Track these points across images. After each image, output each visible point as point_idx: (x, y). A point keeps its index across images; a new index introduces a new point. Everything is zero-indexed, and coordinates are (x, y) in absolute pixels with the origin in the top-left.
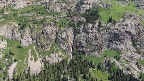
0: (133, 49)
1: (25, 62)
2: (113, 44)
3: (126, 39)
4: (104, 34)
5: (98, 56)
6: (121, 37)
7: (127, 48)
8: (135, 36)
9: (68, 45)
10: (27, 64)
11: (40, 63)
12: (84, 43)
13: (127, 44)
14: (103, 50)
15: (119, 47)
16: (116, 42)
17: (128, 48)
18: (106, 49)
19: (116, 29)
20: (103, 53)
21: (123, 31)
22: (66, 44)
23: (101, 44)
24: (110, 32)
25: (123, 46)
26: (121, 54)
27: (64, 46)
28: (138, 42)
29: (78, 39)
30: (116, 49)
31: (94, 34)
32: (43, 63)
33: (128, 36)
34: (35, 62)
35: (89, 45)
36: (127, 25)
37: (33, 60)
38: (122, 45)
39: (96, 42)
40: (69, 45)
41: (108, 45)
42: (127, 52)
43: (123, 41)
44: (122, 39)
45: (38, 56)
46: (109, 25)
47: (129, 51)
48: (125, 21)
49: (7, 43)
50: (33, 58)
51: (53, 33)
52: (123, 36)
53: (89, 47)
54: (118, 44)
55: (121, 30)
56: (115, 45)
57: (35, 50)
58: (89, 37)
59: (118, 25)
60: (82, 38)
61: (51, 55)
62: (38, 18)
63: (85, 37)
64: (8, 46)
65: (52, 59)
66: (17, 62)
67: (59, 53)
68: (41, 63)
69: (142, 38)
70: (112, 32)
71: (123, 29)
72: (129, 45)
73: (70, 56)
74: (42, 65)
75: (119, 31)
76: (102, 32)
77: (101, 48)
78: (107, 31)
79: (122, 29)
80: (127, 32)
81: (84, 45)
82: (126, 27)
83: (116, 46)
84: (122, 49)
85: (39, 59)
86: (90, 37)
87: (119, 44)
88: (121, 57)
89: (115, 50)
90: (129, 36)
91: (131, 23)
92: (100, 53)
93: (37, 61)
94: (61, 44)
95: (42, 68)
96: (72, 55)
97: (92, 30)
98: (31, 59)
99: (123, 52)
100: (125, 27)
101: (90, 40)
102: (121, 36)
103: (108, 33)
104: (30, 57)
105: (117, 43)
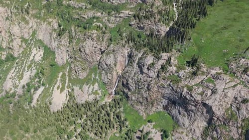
0: (198, 137)
1: (51, 90)
2: (175, 108)
3: (199, 114)
4: (164, 87)
5: (142, 115)
6: (190, 106)
7: (191, 130)
8: (217, 118)
9: (110, 78)
10: (52, 93)
11: (65, 96)
12: (132, 85)
13: (196, 123)
14: (154, 109)
15: (180, 118)
16: (181, 109)
17: (193, 130)
18: (160, 108)
19: (188, 89)
20: (151, 114)
21: (199, 98)
22: (109, 75)
23: (153, 99)
24: (175, 89)
25: (188, 121)
26: (177, 132)
27: (106, 76)
28: (215, 132)
29: (127, 74)
30: (176, 118)
31: (149, 79)
32: (68, 96)
33: (204, 112)
34: (61, 93)
35: (137, 91)
36: (214, 92)
37: (59, 90)
38: (188, 119)
39: (147, 92)
40: (112, 77)
41: (166, 105)
42: (187, 135)
43: (193, 114)
44: (192, 111)
45: (66, 85)
46: (182, 73)
47: (190, 136)
48: (218, 79)
49: (44, 54)
50: (61, 86)
51: (95, 52)
52: (195, 106)
53: (136, 94)
54: (181, 113)
55: (196, 95)
56: (177, 112)
57: (67, 74)
58: (141, 79)
59: (199, 81)
60: (132, 75)
61: (84, 86)
62: (84, 16)
63: (136, 76)
64: (43, 59)
65: (82, 93)
66: (44, 87)
67: (95, 85)
68: (67, 97)
69: (226, 131)
70: (178, 90)
71: (202, 95)
72: (198, 127)
73: (112, 92)
74: (66, 100)
75: (191, 96)
76: (162, 82)
77: (151, 105)
78: (170, 85)
79: (198, 94)
80: (205, 105)
81: (131, 88)
82: (209, 94)
83: (178, 114)
84: (184, 125)
85: (66, 89)
86: (142, 81)
87: (184, 115)
88: (173, 136)
89: (173, 118)
90: (207, 113)
91: (226, 91)
92: (148, 111)
93: (63, 93)
94: (103, 72)
95: (65, 104)
96: (113, 93)
97: (148, 69)
98: (58, 88)
99: (180, 130)
100: (209, 92)
101: (141, 85)
102: (193, 105)
103: (171, 88)
104: (58, 83)
105: (181, 111)
